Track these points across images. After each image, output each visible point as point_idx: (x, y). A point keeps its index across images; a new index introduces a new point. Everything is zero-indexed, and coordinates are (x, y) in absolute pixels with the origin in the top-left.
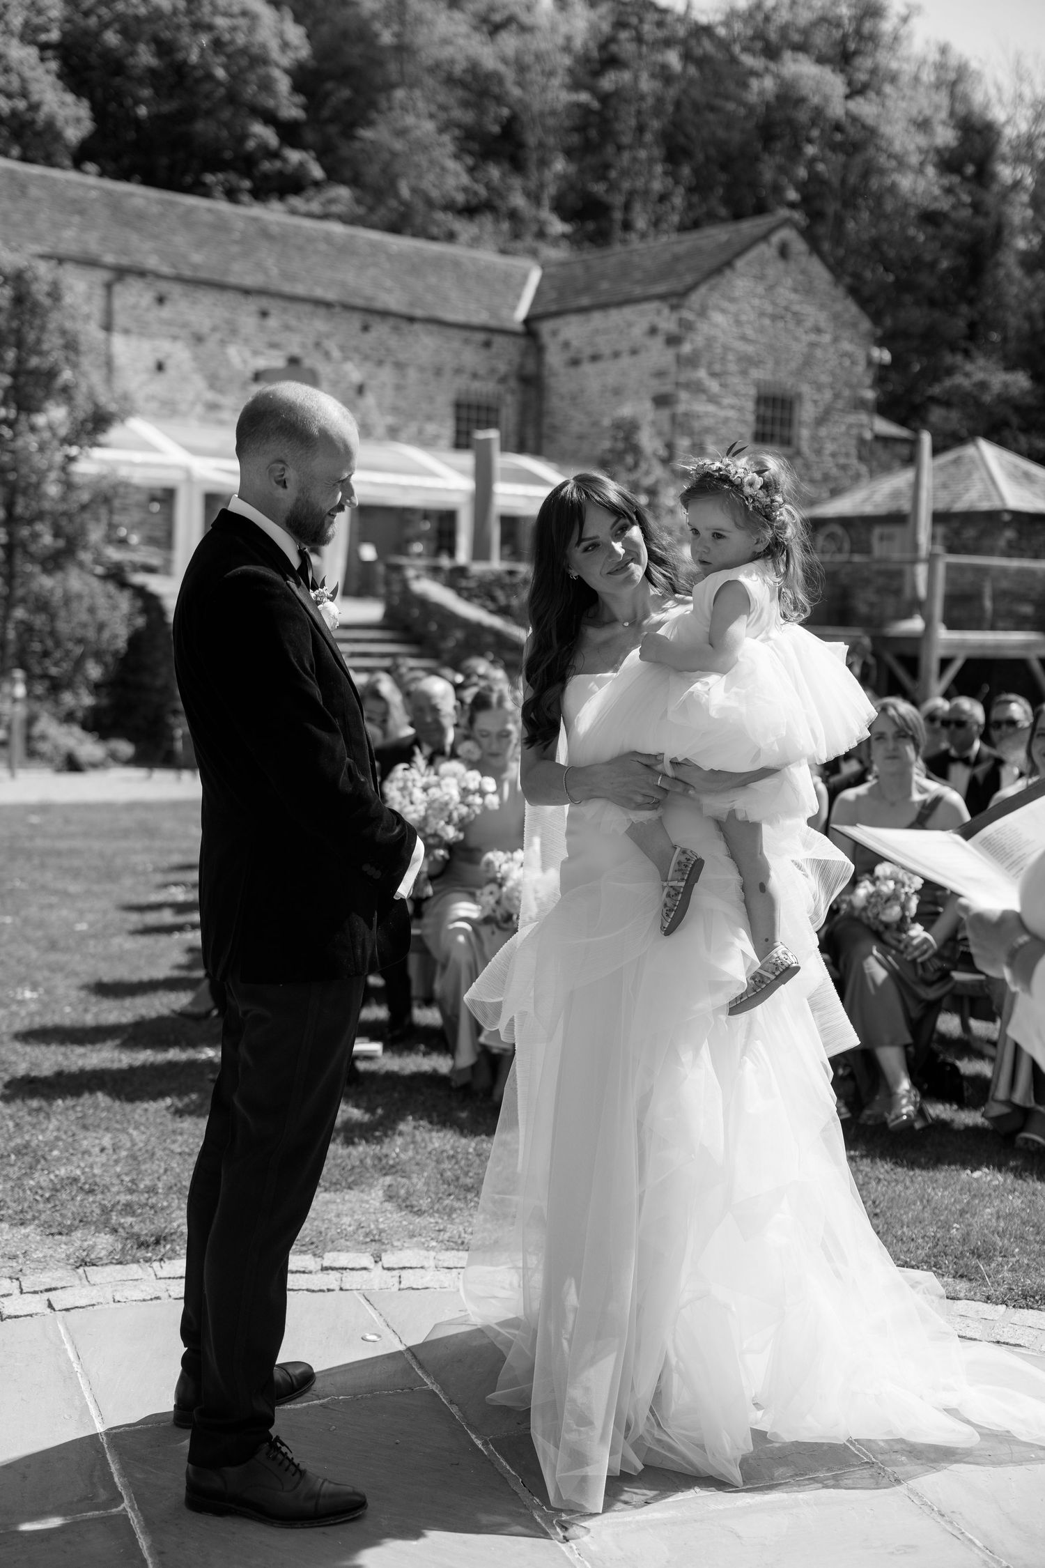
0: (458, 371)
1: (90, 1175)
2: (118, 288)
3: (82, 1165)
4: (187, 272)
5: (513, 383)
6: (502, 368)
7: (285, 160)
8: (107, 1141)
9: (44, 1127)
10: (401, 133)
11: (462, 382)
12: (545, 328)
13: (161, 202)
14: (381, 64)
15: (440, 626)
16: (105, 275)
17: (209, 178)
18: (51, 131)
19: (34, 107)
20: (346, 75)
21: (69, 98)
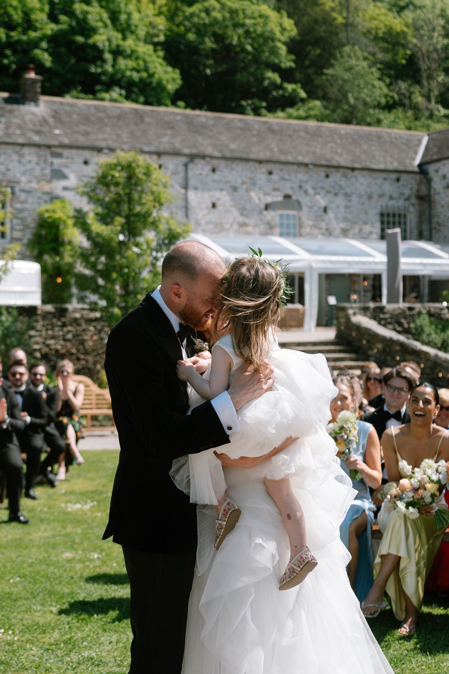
0: (381, 196)
1: (99, 656)
2: (191, 166)
3: (97, 650)
4: (228, 154)
5: (413, 200)
6: (407, 192)
7: (284, 89)
8: (114, 638)
9: (83, 629)
10: (350, 69)
11: (384, 202)
12: (431, 168)
13: (214, 118)
14: (337, 34)
15: (368, 341)
16: (184, 159)
17: (244, 103)
18: (160, 87)
19: (151, 76)
20: (318, 42)
21: (169, 69)
